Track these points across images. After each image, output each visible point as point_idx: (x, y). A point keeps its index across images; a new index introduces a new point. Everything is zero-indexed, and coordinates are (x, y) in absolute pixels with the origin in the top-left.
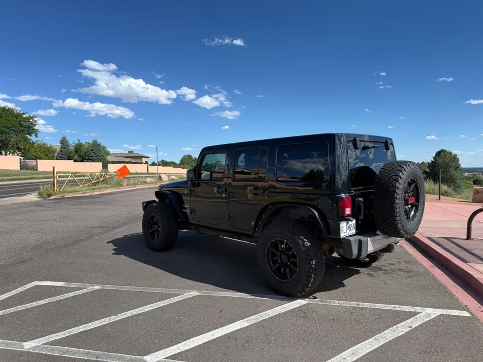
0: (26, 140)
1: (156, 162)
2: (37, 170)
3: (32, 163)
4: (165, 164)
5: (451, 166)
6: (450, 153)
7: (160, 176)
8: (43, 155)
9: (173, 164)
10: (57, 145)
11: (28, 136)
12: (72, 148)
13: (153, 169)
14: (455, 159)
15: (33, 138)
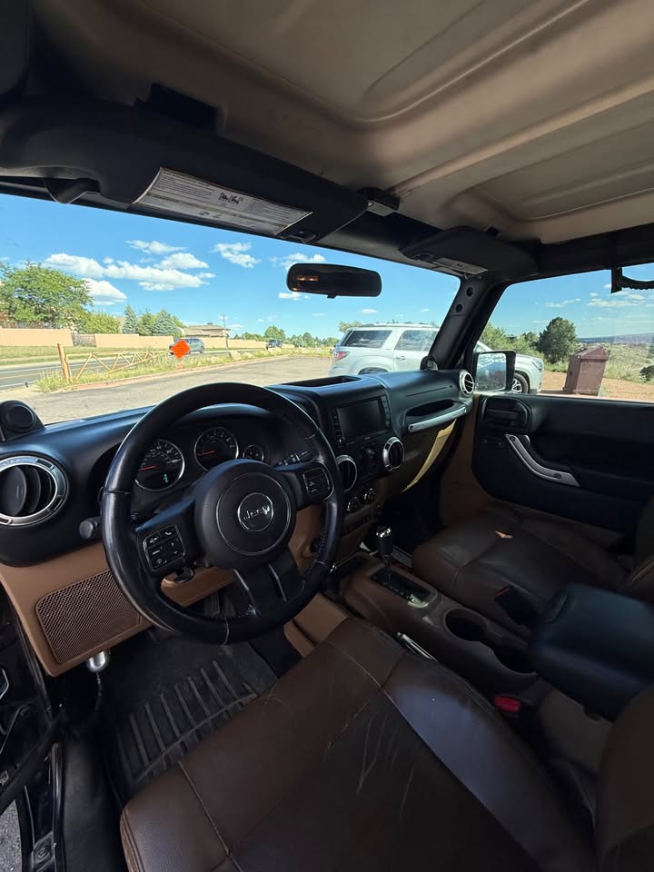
0: (80, 310)
1: (240, 335)
2: (95, 346)
3: (87, 337)
4: (248, 337)
5: (566, 336)
6: (567, 322)
7: (230, 354)
8: (104, 329)
9: (258, 338)
10: (120, 317)
11: (82, 305)
12: (139, 320)
13: (232, 344)
14: (570, 329)
15: (88, 308)
